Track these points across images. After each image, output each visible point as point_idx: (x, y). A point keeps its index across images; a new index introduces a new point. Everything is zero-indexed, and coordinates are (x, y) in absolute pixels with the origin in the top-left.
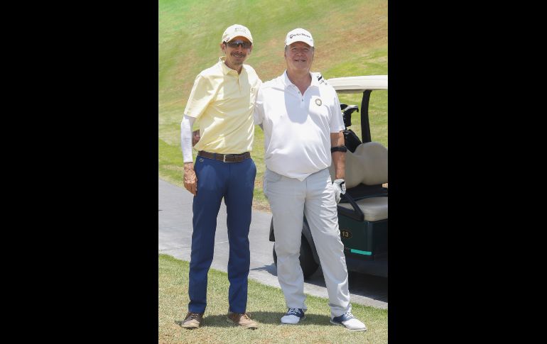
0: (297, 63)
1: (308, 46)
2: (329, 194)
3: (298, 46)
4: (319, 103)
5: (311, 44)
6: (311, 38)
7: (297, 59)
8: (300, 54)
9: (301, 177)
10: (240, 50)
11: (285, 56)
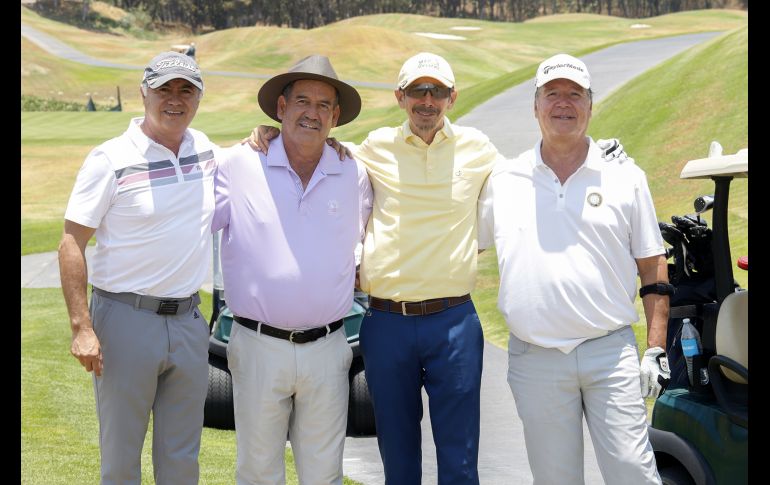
0: (558, 120)
1: (579, 88)
2: (624, 379)
3: (560, 89)
4: (595, 200)
5: (586, 85)
6: (586, 72)
7: (557, 114)
8: (563, 104)
9: (567, 346)
10: (428, 102)
11: (536, 108)
